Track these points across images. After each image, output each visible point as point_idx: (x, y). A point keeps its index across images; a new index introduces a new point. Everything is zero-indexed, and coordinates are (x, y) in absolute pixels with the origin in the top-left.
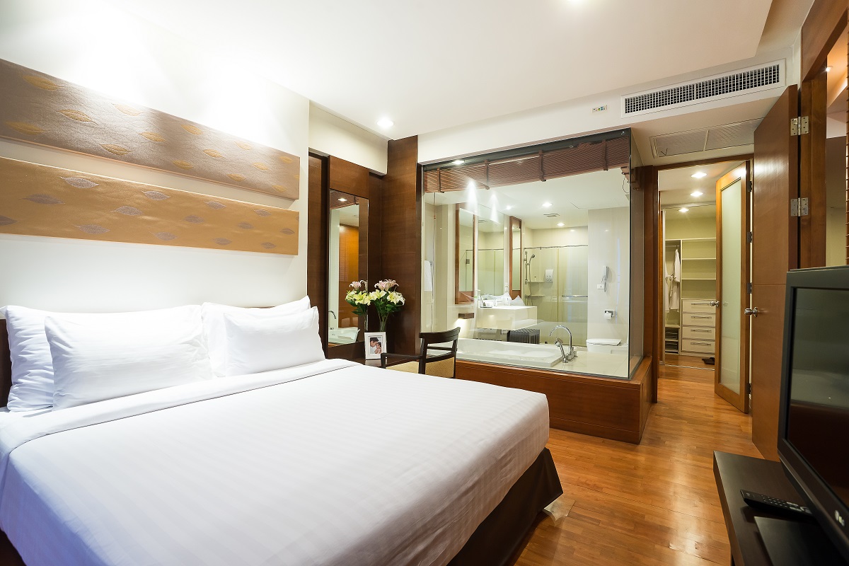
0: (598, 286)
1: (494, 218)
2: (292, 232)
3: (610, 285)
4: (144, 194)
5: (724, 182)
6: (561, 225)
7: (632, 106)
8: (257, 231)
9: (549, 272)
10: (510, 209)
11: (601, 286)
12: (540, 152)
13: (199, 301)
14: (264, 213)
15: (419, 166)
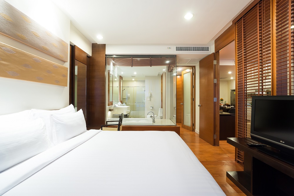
0: (148, 99)
1: (116, 76)
2: (65, 76)
3: (151, 99)
4: (1, 49)
5: (184, 72)
6: (133, 80)
7: (178, 49)
8: (53, 75)
9: (129, 95)
10: (122, 74)
11: (149, 99)
12: (150, 57)
13: (29, 108)
14: (56, 67)
15: (106, 55)
